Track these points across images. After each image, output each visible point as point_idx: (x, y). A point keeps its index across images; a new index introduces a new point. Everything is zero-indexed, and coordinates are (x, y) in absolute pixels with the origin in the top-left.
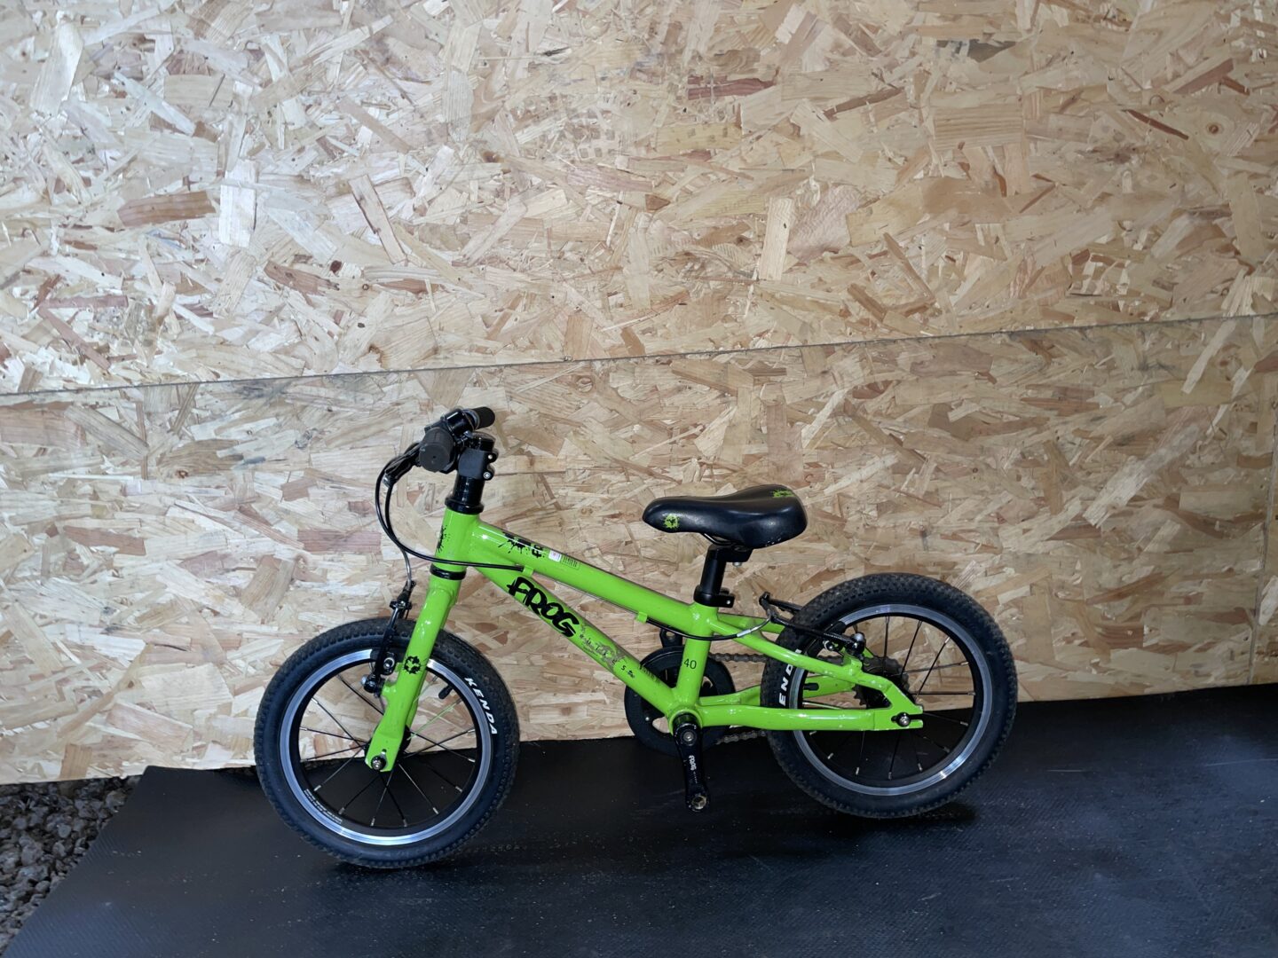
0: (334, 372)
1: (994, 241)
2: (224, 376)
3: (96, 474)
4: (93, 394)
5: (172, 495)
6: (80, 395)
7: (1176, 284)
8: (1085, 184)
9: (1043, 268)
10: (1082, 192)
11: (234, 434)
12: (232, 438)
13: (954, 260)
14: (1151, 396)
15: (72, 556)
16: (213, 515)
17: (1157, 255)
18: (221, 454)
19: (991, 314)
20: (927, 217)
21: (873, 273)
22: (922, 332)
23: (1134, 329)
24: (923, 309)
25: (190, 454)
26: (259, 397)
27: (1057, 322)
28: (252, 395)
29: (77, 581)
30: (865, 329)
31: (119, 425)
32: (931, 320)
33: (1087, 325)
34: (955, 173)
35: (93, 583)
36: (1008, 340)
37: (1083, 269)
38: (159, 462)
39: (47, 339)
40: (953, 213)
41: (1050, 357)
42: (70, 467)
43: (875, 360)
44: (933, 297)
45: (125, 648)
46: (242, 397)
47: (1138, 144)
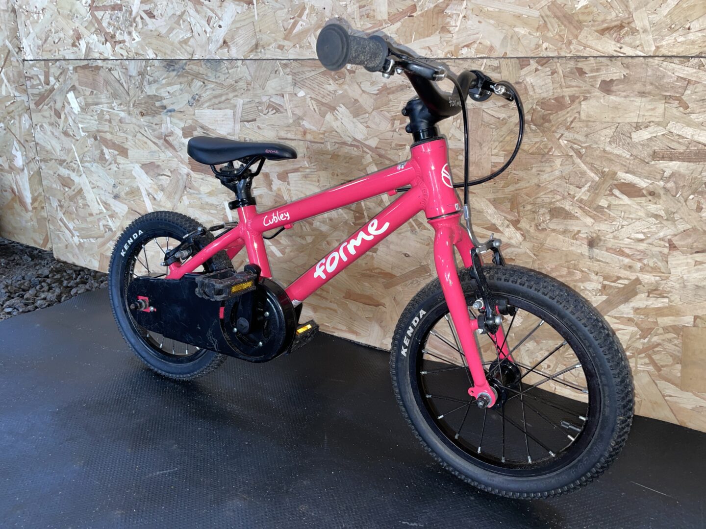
0: (207, 58)
3: (111, 108)
4: (110, 62)
5: (139, 126)
6: (105, 62)
11: (163, 93)
12: (162, 95)
15: (102, 153)
18: (158, 104)
25: (145, 103)
26: (174, 70)
28: (170, 69)
29: (104, 167)
31: (119, 81)
35: (110, 169)
38: (134, 106)
39: (93, 30)
42: (101, 103)
45: (121, 208)
46: (166, 70)
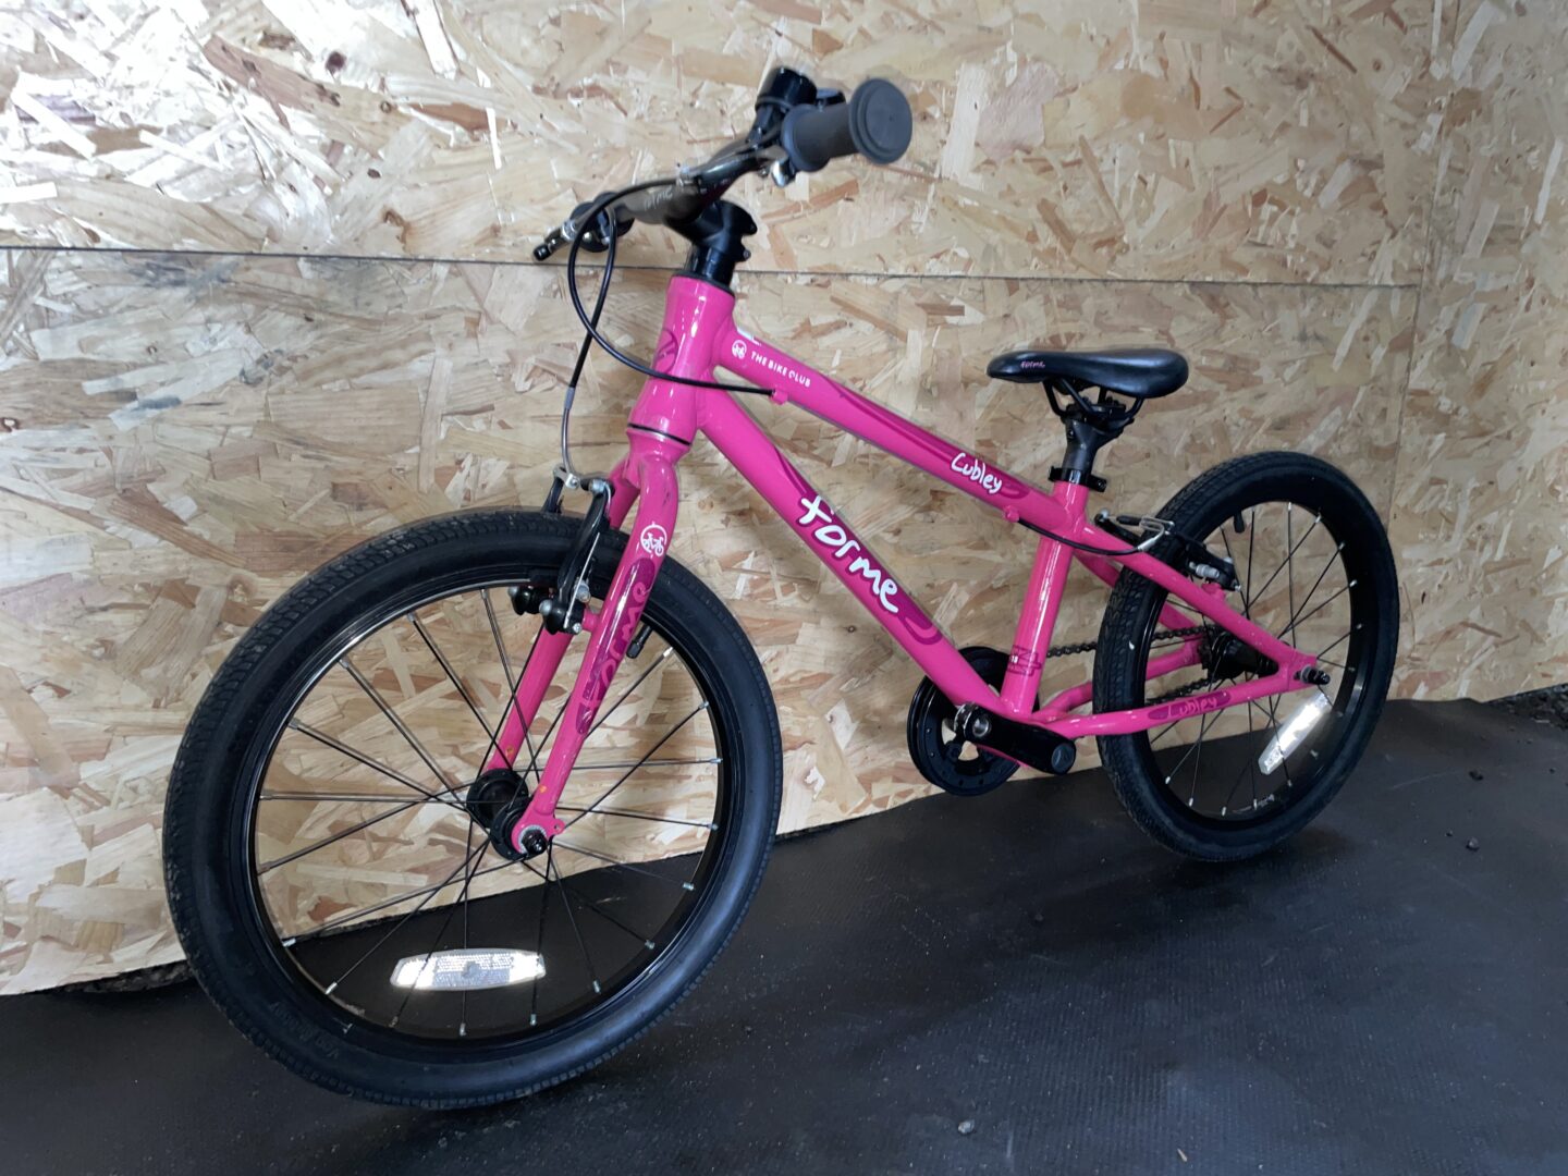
1: (1183, 164)
2: (107, 238)
7: (1334, 242)
8: (1268, 108)
9: (1225, 207)
10: (1266, 117)
13: (1145, 183)
14: (1306, 372)
16: (69, 504)
17: (1322, 206)
19: (1175, 258)
20: (1123, 122)
21: (1065, 188)
22: (1109, 272)
23: (1298, 289)
24: (1111, 242)
27: (1233, 274)
30: (1051, 262)
32: (1119, 257)
33: (1258, 281)
34: (1154, 70)
36: (1188, 292)
37: (1259, 213)
40: (1148, 122)
41: (1225, 317)
43: (1061, 305)
44: (1122, 229)
47: (1317, 70)
